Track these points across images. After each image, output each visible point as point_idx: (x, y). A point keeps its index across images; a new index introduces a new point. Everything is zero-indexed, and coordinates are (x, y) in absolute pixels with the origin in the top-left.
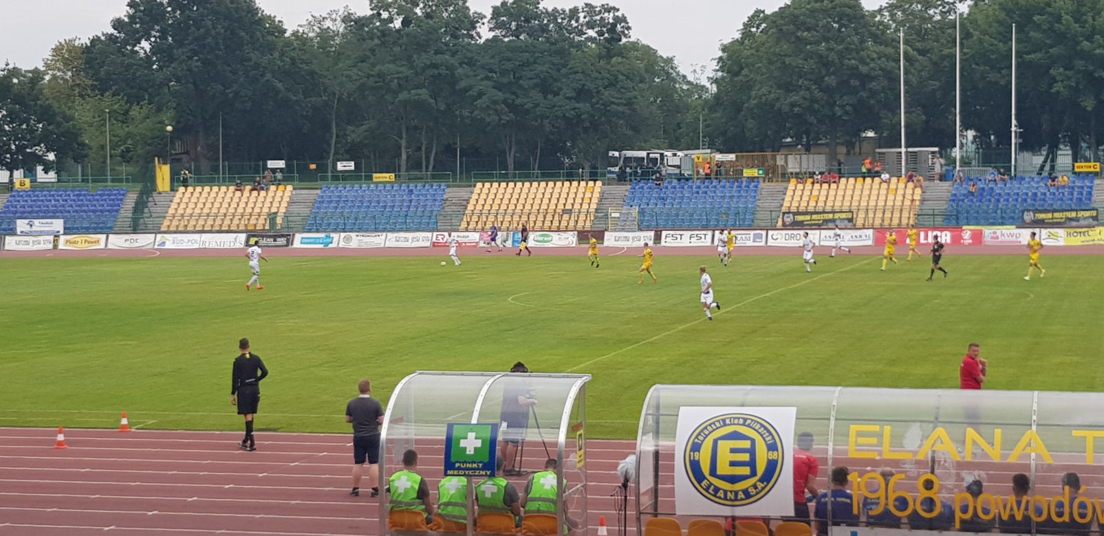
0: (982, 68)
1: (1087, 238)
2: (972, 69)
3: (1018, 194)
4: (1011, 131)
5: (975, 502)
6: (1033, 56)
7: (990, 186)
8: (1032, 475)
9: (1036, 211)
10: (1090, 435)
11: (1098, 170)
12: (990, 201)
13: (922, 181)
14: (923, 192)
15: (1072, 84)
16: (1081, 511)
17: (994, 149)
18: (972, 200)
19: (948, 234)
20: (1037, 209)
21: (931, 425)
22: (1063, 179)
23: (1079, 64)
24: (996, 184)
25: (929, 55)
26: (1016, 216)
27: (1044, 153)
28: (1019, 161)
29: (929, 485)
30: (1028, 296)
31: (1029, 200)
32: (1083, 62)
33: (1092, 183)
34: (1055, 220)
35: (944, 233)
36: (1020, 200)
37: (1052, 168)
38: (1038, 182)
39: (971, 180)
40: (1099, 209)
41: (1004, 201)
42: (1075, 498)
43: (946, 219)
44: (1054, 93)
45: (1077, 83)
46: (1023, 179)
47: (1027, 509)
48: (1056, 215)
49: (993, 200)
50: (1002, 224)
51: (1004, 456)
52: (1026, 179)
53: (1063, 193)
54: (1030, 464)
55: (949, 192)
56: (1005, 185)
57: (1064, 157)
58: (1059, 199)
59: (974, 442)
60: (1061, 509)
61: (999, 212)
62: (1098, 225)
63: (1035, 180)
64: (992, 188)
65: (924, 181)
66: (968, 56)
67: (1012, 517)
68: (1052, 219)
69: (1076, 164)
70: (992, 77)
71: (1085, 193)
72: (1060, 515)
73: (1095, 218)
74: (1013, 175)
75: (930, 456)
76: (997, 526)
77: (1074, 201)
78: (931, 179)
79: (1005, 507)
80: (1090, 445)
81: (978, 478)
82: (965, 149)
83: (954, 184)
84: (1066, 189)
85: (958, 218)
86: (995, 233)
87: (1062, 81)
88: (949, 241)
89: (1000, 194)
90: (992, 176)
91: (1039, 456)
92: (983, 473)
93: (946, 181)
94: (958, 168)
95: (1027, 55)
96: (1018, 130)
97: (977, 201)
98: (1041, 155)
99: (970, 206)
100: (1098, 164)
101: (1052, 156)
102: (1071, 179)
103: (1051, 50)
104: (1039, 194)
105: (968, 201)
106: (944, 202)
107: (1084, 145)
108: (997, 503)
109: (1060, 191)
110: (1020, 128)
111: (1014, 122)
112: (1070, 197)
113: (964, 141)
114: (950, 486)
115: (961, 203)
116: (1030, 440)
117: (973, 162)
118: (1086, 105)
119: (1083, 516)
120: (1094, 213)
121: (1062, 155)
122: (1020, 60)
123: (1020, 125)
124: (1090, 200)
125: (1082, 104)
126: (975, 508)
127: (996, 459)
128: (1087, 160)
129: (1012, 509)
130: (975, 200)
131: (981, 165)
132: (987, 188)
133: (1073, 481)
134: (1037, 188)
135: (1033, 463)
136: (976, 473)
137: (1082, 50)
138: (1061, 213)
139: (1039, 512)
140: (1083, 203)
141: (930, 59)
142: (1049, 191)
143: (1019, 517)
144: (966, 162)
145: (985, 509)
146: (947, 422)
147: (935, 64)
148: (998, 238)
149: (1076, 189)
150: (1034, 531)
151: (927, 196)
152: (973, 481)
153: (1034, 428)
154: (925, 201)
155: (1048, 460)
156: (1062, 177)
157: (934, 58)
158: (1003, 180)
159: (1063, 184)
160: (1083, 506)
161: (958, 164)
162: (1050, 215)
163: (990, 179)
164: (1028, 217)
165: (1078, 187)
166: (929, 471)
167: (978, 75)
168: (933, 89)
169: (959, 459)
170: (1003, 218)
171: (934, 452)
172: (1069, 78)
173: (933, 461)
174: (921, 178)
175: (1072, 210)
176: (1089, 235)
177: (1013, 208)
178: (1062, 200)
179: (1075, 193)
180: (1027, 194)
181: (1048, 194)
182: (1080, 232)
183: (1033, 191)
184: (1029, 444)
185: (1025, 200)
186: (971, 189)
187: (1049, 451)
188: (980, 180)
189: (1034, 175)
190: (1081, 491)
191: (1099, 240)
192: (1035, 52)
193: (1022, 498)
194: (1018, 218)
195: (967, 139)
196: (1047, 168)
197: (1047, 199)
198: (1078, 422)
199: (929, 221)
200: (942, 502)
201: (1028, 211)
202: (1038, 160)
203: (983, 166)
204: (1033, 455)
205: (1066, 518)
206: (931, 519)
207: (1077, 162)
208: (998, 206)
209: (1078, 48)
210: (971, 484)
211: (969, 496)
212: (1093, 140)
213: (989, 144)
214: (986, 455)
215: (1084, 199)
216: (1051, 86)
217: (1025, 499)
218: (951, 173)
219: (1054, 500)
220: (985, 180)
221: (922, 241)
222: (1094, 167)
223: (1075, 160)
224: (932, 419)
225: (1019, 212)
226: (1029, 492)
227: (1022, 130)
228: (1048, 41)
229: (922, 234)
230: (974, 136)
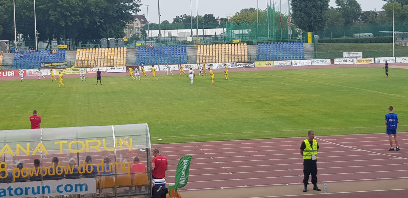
0: (23, 11)
1: (64, 72)
2: (20, 11)
3: (39, 57)
4: (35, 34)
5: (21, 171)
6: (42, 6)
7: (28, 54)
8: (41, 159)
9: (45, 63)
10: (61, 143)
11: (67, 48)
12: (28, 59)
13: (3, 53)
14: (3, 57)
15: (57, 17)
16: (59, 171)
17: (29, 40)
18: (22, 60)
19: (14, 72)
20: (46, 62)
21: (3, 144)
22: (54, 51)
23: (59, 10)
24: (31, 53)
25: (3, 6)
26: (39, 65)
27: (48, 42)
28: (39, 45)
29: (3, 166)
30: (43, 94)
31: (43, 59)
32: (60, 9)
33: (65, 52)
34: (52, 66)
35: (12, 72)
36: (39, 59)
37: (51, 47)
38: (46, 53)
39: (21, 52)
40: (68, 62)
41: (34, 60)
42: (57, 166)
43: (13, 67)
44: (50, 20)
45: (59, 16)
46: (40, 51)
47: (39, 172)
48: (53, 64)
49: (30, 59)
50: (33, 68)
51: (30, 153)
52: (42, 52)
53: (55, 56)
54: (40, 155)
55: (13, 57)
56: (34, 54)
57: (55, 43)
58: (53, 59)
59: (20, 149)
60: (52, 171)
61: (32, 63)
62: (67, 68)
63: (45, 51)
64: (29, 55)
65: (4, 53)
66: (18, 6)
67: (34, 175)
68: (51, 66)
69: (59, 46)
70: (28, 14)
71: (62, 56)
72: (51, 173)
73: (66, 65)
74: (36, 50)
75: (3, 155)
76: (29, 179)
77: (59, 59)
78: (6, 52)
79: (32, 172)
80: (61, 146)
81: (21, 162)
82: (19, 41)
83: (15, 54)
84: (56, 55)
85: (17, 66)
86: (31, 71)
87: (53, 16)
88: (14, 75)
89: (32, 57)
90: (29, 50)
91: (43, 152)
92: (23, 160)
93: (12, 53)
94: (16, 48)
95: (40, 6)
96: (38, 34)
97: (24, 60)
98: (46, 43)
99: (21, 62)
100: (67, 46)
101: (50, 43)
102: (57, 51)
103: (48, 4)
104: (46, 57)
105: (21, 60)
106: (12, 60)
107: (62, 39)
108: (29, 171)
109: (54, 55)
110: (38, 33)
111: (36, 30)
112: (57, 57)
113: (18, 38)
114: (11, 166)
115: (18, 61)
116: (40, 146)
117: (22, 46)
118: (62, 24)
119: (59, 172)
120: (66, 63)
121: (54, 42)
122: (37, 8)
123: (38, 32)
124: (64, 58)
125: (61, 24)
126: (21, 173)
127: (28, 155)
128: (63, 44)
129: (34, 172)
130: (23, 59)
131: (25, 46)
132: (27, 55)
133: (56, 160)
134: (45, 55)
135: (41, 155)
136: (21, 160)
137: (59, 4)
138: (54, 64)
139: (44, 172)
140: (62, 60)
141: (4, 7)
142: (50, 55)
143: (37, 175)
144: (19, 45)
145: (25, 173)
146: (10, 142)
147: (6, 9)
148: (32, 73)
149: (59, 55)
150: (42, 179)
151: (5, 58)
152: (20, 163)
153: (41, 142)
154: (4, 60)
155: (47, 153)
156: (54, 50)
157: (6, 7)
158: (32, 52)
159: (55, 53)
160: (59, 169)
161: (16, 46)
162: (50, 64)
163: (28, 51)
164: (43, 65)
165: (60, 54)
166: (3, 161)
167: (22, 13)
168: (6, 18)
169: (15, 156)
170: (33, 66)
171: (5, 154)
172: (55, 15)
173: (4, 157)
174: (2, 52)
175: (58, 62)
176: (64, 71)
177: (37, 62)
178: (55, 59)
179: (59, 56)
180: (42, 57)
181: (49, 57)
182: (61, 70)
183: (44, 56)
184: (40, 148)
185: (41, 59)
186: (21, 55)
187: (47, 150)
188: (25, 52)
189: (44, 50)
190: (59, 163)
191: (68, 73)
192: (42, 5)
193: (38, 168)
194: (39, 66)
195: (19, 37)
196: (49, 47)
197: (49, 58)
198: (57, 139)
199: (6, 68)
200: (8, 172)
201: (43, 63)
202: (46, 44)
203: (26, 47)
204: (41, 152)
205: (54, 174)
206: (4, 179)
207: (59, 45)
208: (31, 61)
209: (58, 4)
210: (19, 164)
211: (18, 169)
212: (64, 36)
213: (27, 38)
214: (24, 153)
215: (62, 58)
216: (49, 17)
217: (39, 168)
218: (14, 50)
219: (49, 168)
220: (26, 52)
221: (4, 75)
222: (65, 47)
223: (58, 44)
224: (4, 142)
225: (39, 64)
226: (40, 165)
227: (39, 34)
228: (47, 1)
229: (4, 73)
230: (22, 36)
